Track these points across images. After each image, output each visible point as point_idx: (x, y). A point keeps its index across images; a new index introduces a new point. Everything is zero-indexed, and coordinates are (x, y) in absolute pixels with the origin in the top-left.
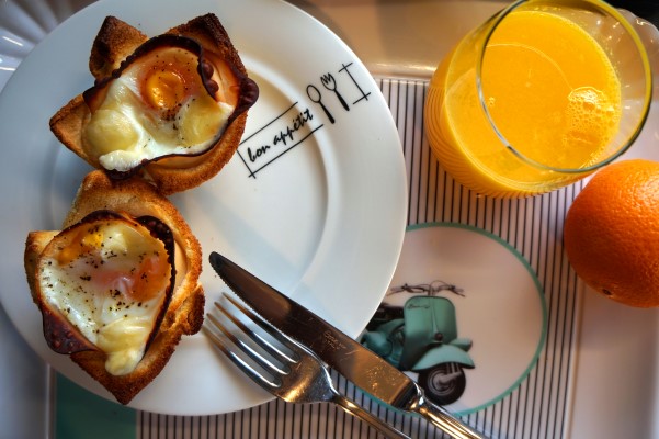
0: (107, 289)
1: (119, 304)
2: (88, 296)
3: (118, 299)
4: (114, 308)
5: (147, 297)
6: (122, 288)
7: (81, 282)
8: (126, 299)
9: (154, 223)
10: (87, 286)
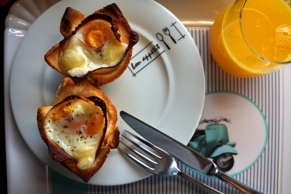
0: (75, 131)
1: (82, 137)
2: (67, 135)
4: (79, 139)
5: (95, 133)
6: (82, 130)
7: (63, 129)
9: (97, 99)
10: (66, 130)
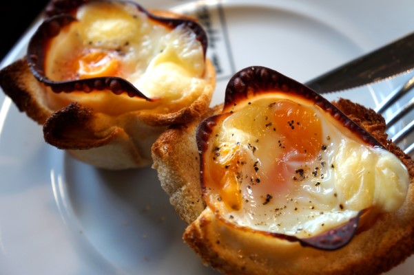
1: (315, 174)
3: (308, 174)
4: (318, 180)
5: (317, 133)
6: (297, 165)
7: (271, 206)
8: (312, 163)
9: (237, 80)
10: (278, 202)
